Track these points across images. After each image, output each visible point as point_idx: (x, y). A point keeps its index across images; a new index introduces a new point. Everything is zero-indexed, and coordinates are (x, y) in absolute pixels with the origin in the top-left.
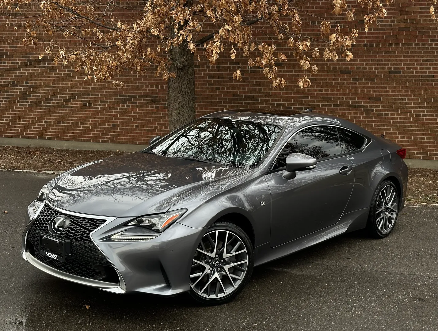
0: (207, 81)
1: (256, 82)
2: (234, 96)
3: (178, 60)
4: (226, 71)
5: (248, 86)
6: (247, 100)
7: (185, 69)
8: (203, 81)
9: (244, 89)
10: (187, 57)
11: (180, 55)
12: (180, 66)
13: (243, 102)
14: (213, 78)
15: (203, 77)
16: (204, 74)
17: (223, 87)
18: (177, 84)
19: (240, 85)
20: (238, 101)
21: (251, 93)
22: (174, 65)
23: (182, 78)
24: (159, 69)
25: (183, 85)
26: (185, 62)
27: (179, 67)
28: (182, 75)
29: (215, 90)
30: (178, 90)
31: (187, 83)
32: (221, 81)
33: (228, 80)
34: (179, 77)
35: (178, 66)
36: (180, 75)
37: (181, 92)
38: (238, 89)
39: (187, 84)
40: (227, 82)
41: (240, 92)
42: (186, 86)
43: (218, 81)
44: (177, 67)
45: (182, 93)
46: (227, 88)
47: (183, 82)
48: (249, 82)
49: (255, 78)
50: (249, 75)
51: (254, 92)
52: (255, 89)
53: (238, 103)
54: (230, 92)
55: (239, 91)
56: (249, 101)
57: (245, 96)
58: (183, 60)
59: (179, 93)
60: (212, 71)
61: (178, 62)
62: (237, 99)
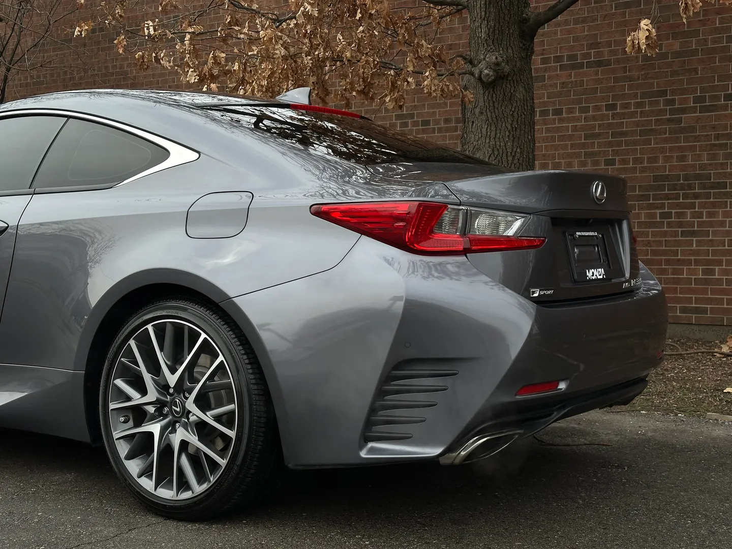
0: (583, 146)
1: (717, 137)
2: (656, 178)
3: (484, 59)
4: (633, 115)
5: (693, 148)
6: (690, 187)
7: (504, 86)
8: (572, 146)
9: (682, 158)
10: (510, 51)
11: (488, 46)
12: (488, 75)
13: (681, 192)
14: (598, 136)
15: (570, 137)
16: (575, 129)
17: (623, 159)
18: (484, 130)
19: (671, 149)
20: (666, 192)
21: (702, 167)
22: (472, 74)
23: (496, 111)
24: (411, 61)
25: (498, 132)
26: (503, 64)
27: (484, 79)
28: (496, 105)
29: (603, 167)
30: (487, 145)
31: (511, 125)
32: (619, 144)
33: (639, 137)
34: (488, 111)
35: (482, 76)
36: (491, 102)
37: (493, 150)
38: (667, 159)
39: (509, 127)
40: (635, 143)
41: (672, 168)
42: (507, 133)
43: (610, 144)
44: (480, 79)
45: (496, 153)
46: (636, 160)
47: (500, 124)
48: (697, 139)
49: (714, 128)
50: (698, 118)
51: (710, 164)
52: (713, 157)
53: (667, 197)
54: (643, 170)
55: (667, 165)
56: (697, 191)
57: (686, 178)
58: (496, 58)
59: (490, 153)
60: (594, 118)
61: (482, 65)
62: (662, 188)
